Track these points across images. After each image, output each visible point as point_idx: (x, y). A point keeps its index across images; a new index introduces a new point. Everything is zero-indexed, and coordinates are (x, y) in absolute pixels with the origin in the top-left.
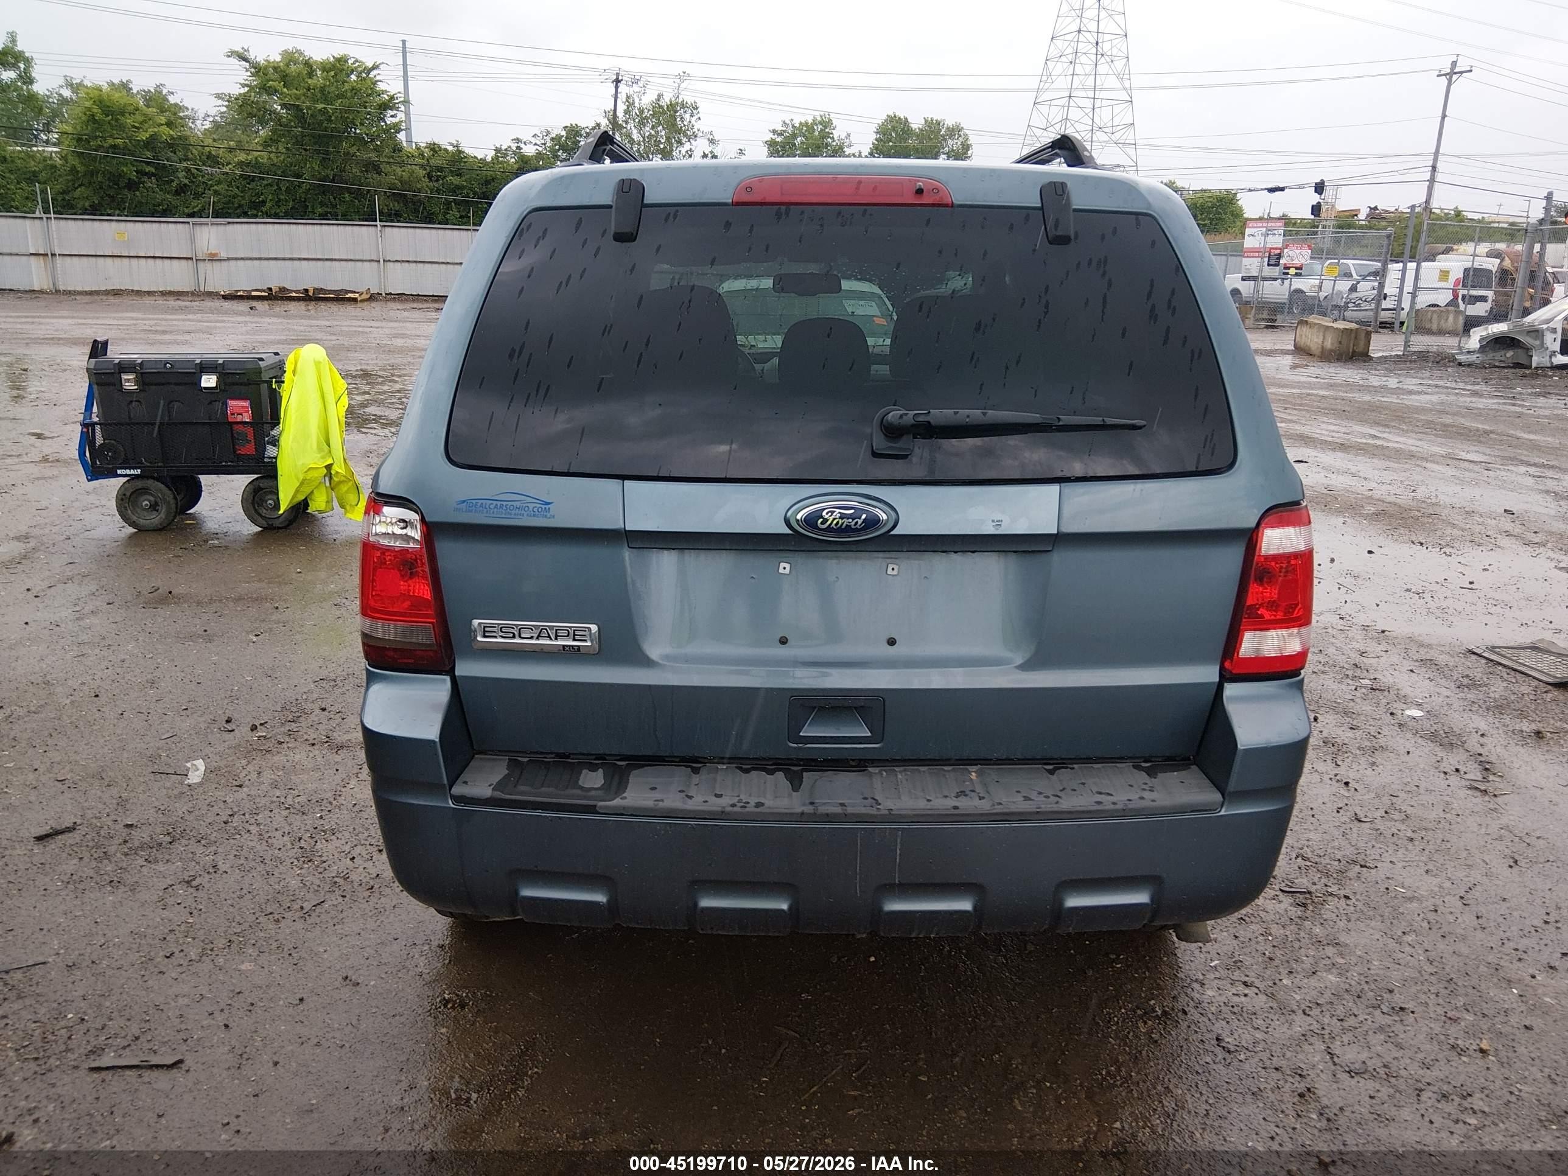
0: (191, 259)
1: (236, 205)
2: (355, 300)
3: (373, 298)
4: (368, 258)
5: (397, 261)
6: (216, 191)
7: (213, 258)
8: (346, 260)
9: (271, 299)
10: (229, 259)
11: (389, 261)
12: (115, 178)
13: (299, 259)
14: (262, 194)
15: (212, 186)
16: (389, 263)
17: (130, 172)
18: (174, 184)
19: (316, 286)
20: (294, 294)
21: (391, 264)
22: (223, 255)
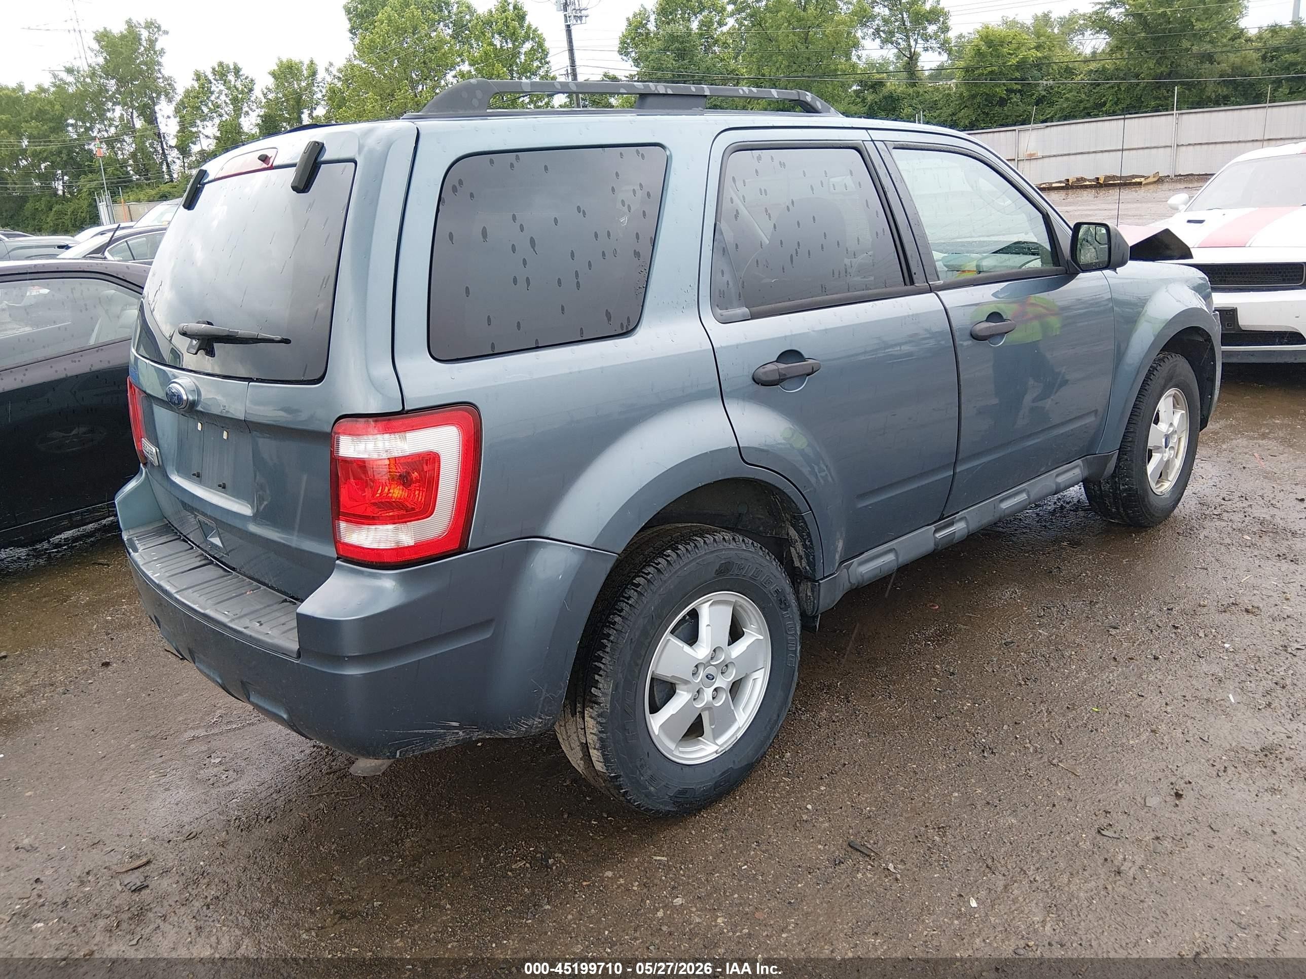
0: (1014, 160)
1: (1081, 109)
2: (1140, 183)
3: (1160, 180)
4: (1163, 145)
5: (1189, 145)
6: (1067, 99)
7: (1031, 158)
8: (1143, 148)
9: (1068, 189)
10: (1043, 157)
11: (1183, 145)
12: (989, 98)
13: (1102, 152)
14: (1104, 96)
15: (1064, 94)
16: (1181, 148)
17: (1001, 92)
18: (1034, 97)
19: (1108, 174)
20: (1087, 183)
21: (1184, 148)
22: (1040, 154)
